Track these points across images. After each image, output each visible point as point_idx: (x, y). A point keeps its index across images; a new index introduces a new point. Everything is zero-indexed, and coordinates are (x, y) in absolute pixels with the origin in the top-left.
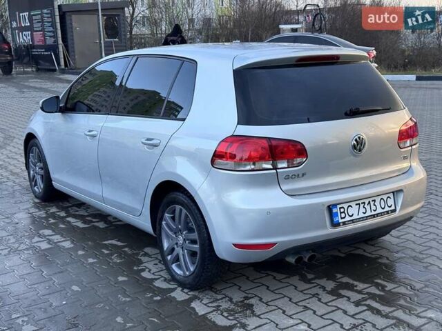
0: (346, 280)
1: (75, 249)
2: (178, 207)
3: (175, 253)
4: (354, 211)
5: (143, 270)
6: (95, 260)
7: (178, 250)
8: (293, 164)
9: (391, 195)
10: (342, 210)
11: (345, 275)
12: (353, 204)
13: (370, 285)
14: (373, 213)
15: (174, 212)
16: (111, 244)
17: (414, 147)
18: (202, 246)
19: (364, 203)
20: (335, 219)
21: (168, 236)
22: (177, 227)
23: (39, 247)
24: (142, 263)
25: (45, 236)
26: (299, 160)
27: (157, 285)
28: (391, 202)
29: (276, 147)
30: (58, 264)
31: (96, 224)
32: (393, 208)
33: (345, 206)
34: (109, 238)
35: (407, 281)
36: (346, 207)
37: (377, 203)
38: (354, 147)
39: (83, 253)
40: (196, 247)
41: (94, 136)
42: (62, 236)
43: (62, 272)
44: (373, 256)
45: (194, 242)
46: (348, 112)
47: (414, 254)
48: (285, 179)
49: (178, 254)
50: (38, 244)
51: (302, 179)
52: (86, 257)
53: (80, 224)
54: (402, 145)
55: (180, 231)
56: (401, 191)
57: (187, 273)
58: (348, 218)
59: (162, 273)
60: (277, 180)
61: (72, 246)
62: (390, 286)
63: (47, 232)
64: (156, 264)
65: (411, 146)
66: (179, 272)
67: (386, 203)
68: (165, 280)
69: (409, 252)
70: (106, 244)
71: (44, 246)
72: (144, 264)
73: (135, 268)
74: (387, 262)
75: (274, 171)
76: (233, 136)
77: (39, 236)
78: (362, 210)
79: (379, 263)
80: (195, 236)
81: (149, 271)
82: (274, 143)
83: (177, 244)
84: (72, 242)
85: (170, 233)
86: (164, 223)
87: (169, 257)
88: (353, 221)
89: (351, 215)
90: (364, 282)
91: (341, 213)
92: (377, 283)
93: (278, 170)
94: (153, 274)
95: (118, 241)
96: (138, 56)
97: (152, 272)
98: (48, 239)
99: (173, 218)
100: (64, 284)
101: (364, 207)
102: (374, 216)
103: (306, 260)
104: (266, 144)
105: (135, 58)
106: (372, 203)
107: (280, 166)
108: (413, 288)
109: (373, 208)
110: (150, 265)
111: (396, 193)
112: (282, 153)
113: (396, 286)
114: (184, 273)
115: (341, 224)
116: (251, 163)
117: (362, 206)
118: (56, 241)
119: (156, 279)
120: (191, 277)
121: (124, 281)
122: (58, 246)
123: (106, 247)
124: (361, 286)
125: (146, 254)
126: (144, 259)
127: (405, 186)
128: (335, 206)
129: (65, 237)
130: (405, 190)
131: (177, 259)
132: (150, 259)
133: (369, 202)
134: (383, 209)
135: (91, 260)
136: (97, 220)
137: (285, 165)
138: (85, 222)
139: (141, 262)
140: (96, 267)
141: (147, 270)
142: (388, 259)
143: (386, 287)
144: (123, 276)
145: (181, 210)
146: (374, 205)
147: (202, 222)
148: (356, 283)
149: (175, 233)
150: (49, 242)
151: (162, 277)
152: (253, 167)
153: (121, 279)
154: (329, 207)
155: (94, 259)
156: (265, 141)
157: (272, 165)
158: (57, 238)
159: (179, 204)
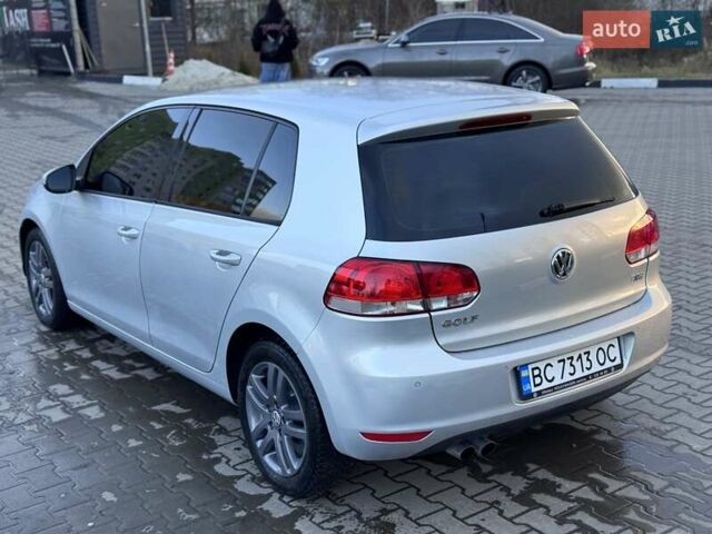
0: (542, 474)
1: (107, 421)
2: (272, 366)
3: (268, 438)
4: (555, 372)
5: (217, 461)
6: (140, 443)
7: (273, 434)
8: (457, 302)
9: (615, 342)
10: (536, 372)
11: (542, 464)
12: (554, 362)
13: (580, 484)
14: (587, 373)
15: (265, 371)
16: (166, 412)
17: (651, 259)
18: (311, 431)
19: (572, 358)
20: (526, 388)
21: (257, 411)
22: (271, 397)
23: (49, 418)
24: (216, 448)
25: (57, 397)
26: (466, 295)
27: (240, 489)
28: (614, 353)
29: (430, 275)
30: (80, 450)
31: (139, 372)
32: (618, 362)
33: (541, 365)
34: (162, 399)
35: (640, 475)
36: (542, 367)
37: (593, 357)
38: (556, 269)
39: (120, 428)
40: (302, 432)
41: (133, 238)
42: (85, 396)
43: (85, 466)
44: (587, 429)
45: (298, 424)
46: (546, 212)
47: (651, 423)
48: (444, 326)
49: (273, 440)
50: (47, 413)
51: (471, 325)
52: (123, 435)
53: (115, 374)
54: (632, 258)
55: (276, 403)
56: (631, 334)
57: (289, 472)
58: (546, 385)
59: (247, 466)
60: (431, 330)
61: (102, 414)
62: (613, 485)
63: (62, 389)
64: (239, 449)
65: (648, 257)
66: (276, 468)
67: (607, 355)
68: (253, 479)
69: (643, 419)
70: (156, 411)
71: (57, 415)
72: (219, 450)
73: (205, 457)
74: (609, 438)
75: (427, 315)
76: (358, 257)
77: (48, 398)
78: (569, 369)
79: (594, 440)
80: (300, 414)
81: (227, 463)
82: (425, 269)
83: (271, 423)
84: (102, 409)
85: (261, 406)
86: (249, 388)
87: (259, 443)
88: (553, 389)
89: (550, 378)
90: (572, 478)
91: (534, 377)
92: (592, 479)
93: (432, 314)
94: (234, 467)
95: (177, 404)
96: (202, 107)
97: (232, 463)
98: (63, 402)
99: (264, 382)
100: (90, 488)
101: (571, 365)
102: (587, 378)
103: (479, 452)
104: (412, 272)
105: (197, 111)
106: (584, 357)
107: (435, 306)
108: (649, 488)
109: (586, 364)
110: (228, 451)
111: (622, 338)
112: (439, 284)
113: (623, 484)
114: (284, 471)
115: (535, 395)
116: (389, 303)
117: (568, 362)
118: (76, 406)
119: (239, 477)
120: (295, 479)
121: (187, 481)
122: (80, 415)
123: (157, 416)
124: (567, 486)
125: (222, 431)
126: (220, 439)
127: (637, 326)
128: (525, 366)
129: (90, 399)
130: (636, 333)
131: (271, 447)
132: (229, 439)
133: (580, 357)
134: (602, 365)
135: (133, 443)
136: (142, 365)
137: (444, 304)
138: (122, 369)
139: (213, 445)
140: (141, 454)
141: (224, 460)
142: (609, 433)
143: (607, 487)
144: (185, 473)
145: (276, 372)
146: (588, 359)
147: (310, 394)
148: (558, 480)
149: (268, 406)
150: (66, 407)
151: (248, 473)
152: (392, 308)
153: (182, 477)
154: (515, 369)
155: (137, 440)
156: (410, 267)
157: (423, 304)
158: (77, 400)
159: (273, 361)
